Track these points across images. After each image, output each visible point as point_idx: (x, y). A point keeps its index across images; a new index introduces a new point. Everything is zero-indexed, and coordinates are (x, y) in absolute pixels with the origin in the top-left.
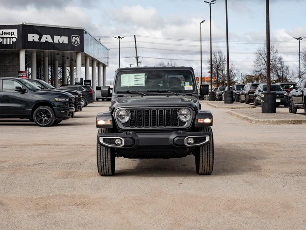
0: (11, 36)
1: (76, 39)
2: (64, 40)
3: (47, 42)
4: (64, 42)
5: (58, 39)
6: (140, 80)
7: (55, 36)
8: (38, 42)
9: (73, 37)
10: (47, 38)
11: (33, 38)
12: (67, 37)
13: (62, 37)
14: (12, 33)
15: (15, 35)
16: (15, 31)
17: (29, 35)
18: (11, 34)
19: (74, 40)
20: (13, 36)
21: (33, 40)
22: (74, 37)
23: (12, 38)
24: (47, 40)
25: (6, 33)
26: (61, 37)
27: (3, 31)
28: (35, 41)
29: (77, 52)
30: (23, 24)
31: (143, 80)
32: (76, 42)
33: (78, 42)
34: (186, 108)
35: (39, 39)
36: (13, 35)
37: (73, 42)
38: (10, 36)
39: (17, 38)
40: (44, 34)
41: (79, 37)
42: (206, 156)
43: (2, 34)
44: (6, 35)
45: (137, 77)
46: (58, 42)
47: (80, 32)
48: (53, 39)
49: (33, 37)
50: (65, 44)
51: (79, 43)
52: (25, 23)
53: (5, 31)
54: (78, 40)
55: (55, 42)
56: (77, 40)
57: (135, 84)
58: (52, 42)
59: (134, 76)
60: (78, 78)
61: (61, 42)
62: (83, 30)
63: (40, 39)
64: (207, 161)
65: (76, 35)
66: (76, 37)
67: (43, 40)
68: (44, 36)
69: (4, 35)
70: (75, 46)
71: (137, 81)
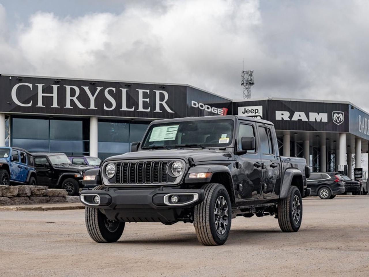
0: (255, 114)
1: (338, 117)
2: (323, 117)
3: (300, 120)
4: (323, 121)
5: (314, 117)
6: (172, 133)
7: (310, 113)
8: (288, 121)
9: (334, 113)
10: (300, 116)
11: (282, 116)
12: (326, 114)
13: (320, 114)
14: (256, 111)
15: (259, 113)
16: (260, 108)
17: (277, 112)
18: (254, 112)
19: (336, 117)
20: (257, 114)
21: (282, 118)
22: (336, 114)
23: (256, 116)
24: (300, 118)
25: (249, 111)
26: (318, 114)
27: (245, 109)
28: (285, 119)
29: (340, 132)
30: (269, 99)
31: (174, 133)
32: (338, 121)
33: (340, 120)
34: (179, 161)
35: (289, 117)
36: (257, 112)
37: (335, 120)
38: (253, 114)
39: (262, 116)
40: (297, 111)
41: (342, 113)
42: (201, 220)
43: (244, 112)
44: (249, 113)
45: (170, 130)
46: (314, 121)
47: (345, 108)
48: (308, 117)
49: (282, 114)
50: (324, 122)
51: (342, 121)
52: (271, 98)
53: (247, 108)
54: (342, 117)
55: (310, 120)
56: (340, 118)
57: (165, 138)
58: (307, 120)
59: (167, 129)
60: (341, 166)
61: (318, 120)
62: (348, 104)
63: (291, 117)
64: (203, 226)
65: (338, 111)
66: (338, 114)
67: (295, 118)
68: (296, 113)
69: (246, 113)
70: (337, 125)
71: (168, 135)
